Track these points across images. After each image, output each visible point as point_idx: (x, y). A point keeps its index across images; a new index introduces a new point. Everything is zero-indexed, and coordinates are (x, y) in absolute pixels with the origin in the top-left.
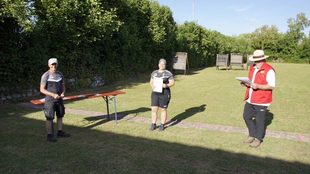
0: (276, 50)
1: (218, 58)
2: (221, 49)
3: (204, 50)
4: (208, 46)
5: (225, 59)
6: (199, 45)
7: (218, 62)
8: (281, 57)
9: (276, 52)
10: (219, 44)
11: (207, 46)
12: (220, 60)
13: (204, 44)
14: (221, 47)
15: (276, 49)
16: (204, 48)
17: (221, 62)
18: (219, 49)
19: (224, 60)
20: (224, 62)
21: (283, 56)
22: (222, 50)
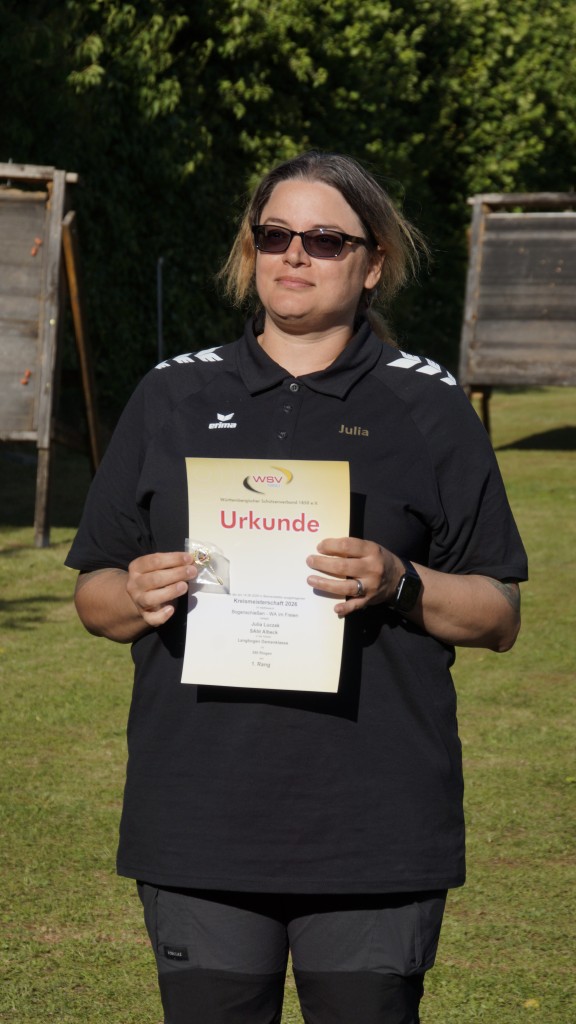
1: (487, 264)
2: (488, 114)
3: (260, 118)
4: (319, 59)
6: (183, 42)
7: (489, 315)
10: (462, 37)
11: (301, 63)
12: (524, 294)
13: (256, 24)
14: (495, 76)
16: (261, 92)
17: (530, 315)
18: (462, 115)
22: (510, 123)
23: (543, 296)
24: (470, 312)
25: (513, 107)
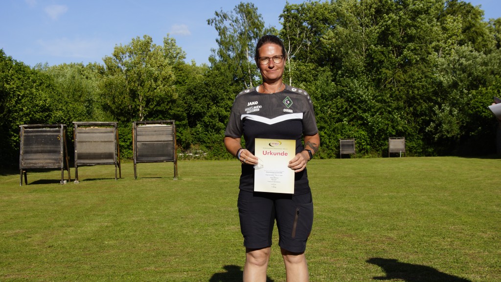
0: (184, 120)
1: (25, 141)
5: (55, 141)
7: (26, 152)
8: (201, 141)
9: (184, 125)
12: (35, 147)
15: (185, 114)
17: (37, 152)
19: (48, 147)
20: (49, 152)
21: (206, 139)
23: (40, 148)
24: (21, 152)
25: (22, 110)
